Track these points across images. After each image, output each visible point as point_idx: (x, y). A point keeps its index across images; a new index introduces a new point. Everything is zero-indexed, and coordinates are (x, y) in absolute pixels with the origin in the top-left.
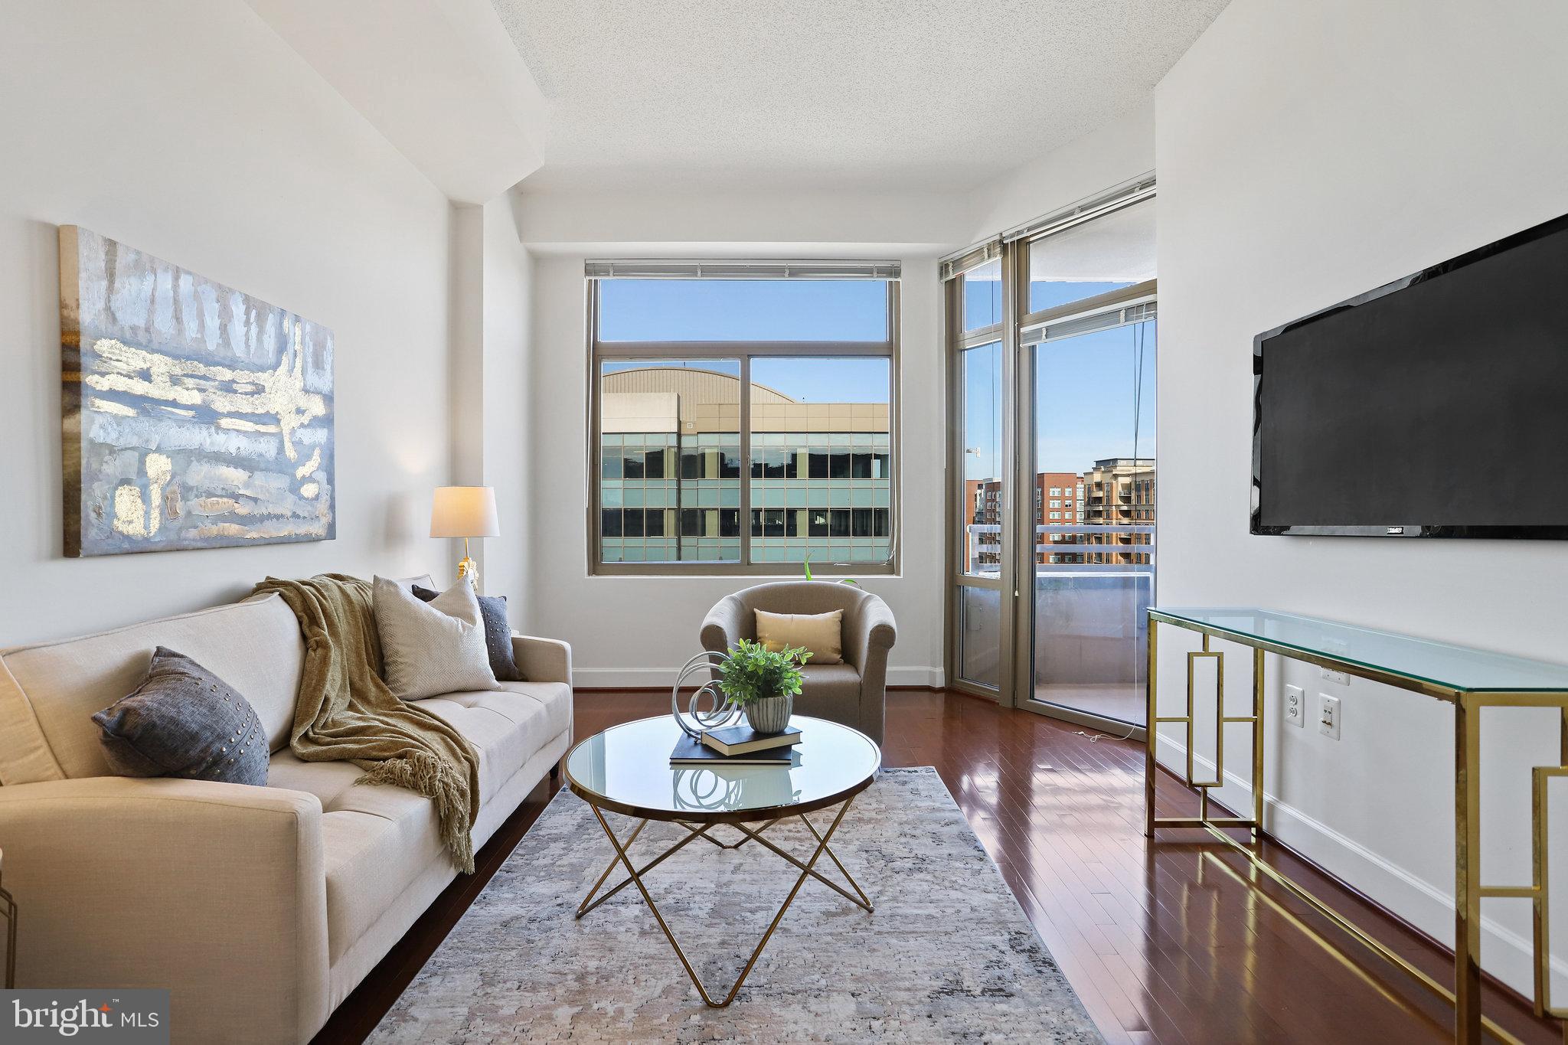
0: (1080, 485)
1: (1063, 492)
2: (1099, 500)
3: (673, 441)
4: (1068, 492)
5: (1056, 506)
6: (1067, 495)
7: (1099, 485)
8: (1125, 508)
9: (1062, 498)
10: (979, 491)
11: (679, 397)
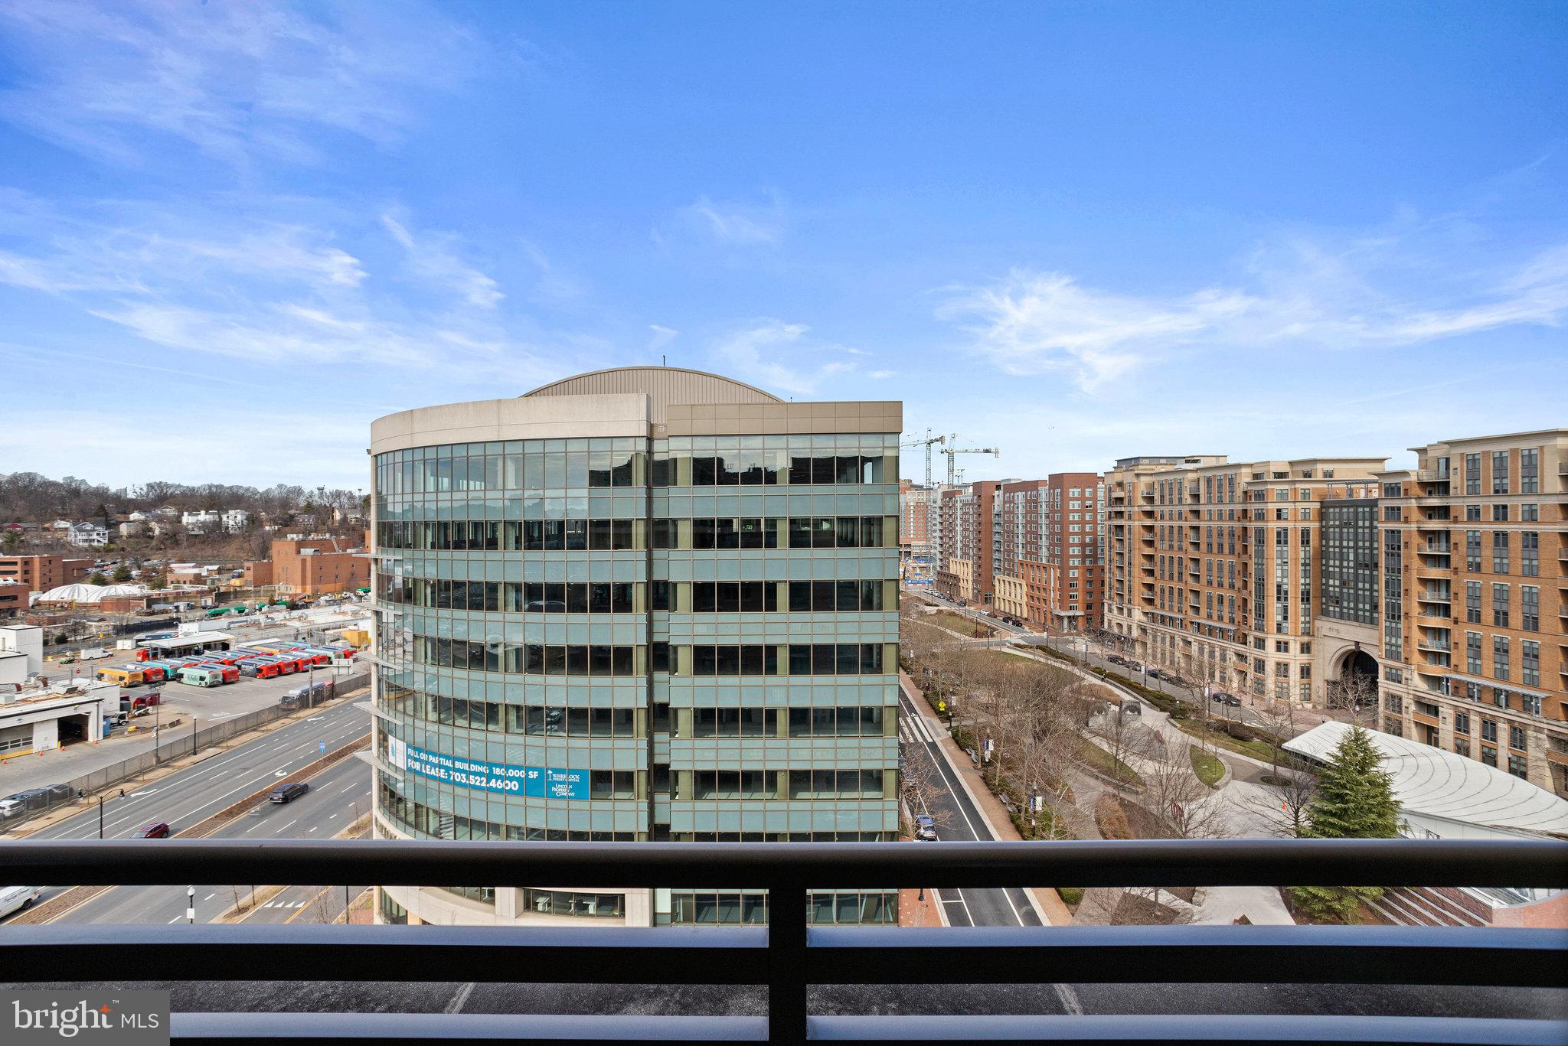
0: (1100, 485)
1: (1083, 492)
2: (1120, 500)
3: (642, 446)
4: (1088, 492)
5: (1076, 507)
6: (1087, 495)
7: (1120, 485)
8: (1148, 508)
9: (1083, 498)
10: (997, 493)
11: (648, 397)
